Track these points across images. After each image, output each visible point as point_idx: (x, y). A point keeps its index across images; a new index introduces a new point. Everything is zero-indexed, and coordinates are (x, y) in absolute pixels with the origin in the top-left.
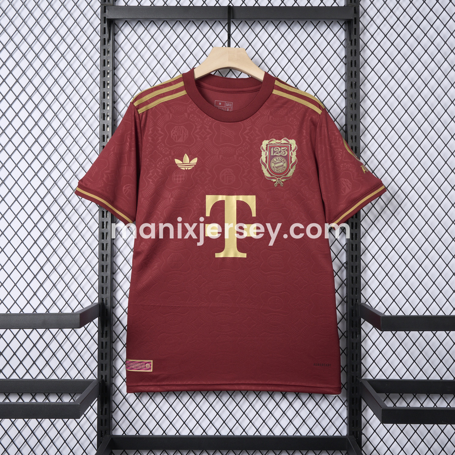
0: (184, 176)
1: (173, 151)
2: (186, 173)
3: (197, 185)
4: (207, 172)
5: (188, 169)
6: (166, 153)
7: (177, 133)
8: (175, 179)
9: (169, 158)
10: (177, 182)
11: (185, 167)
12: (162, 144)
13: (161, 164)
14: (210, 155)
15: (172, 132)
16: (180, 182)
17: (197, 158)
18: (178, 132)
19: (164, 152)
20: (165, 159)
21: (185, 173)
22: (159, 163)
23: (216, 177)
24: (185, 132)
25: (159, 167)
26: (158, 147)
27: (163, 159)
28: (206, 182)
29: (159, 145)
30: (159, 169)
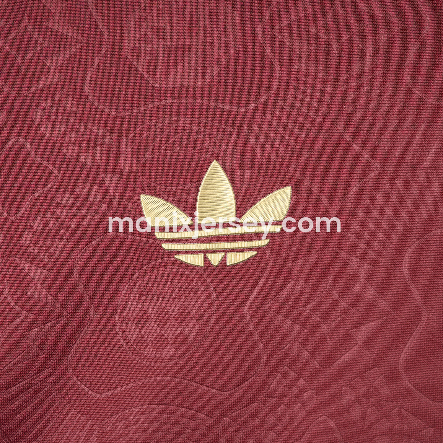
0: (194, 312)
1: (130, 143)
2: (208, 292)
3: (285, 376)
4: (357, 288)
5: (224, 259)
6: (86, 159)
7: (167, 31)
8: (133, 331)
9: (105, 192)
10: (149, 351)
11: (205, 252)
12: (62, 99)
13: (46, 229)
14: (380, 168)
15: (130, 23)
16: (169, 351)
17: (288, 190)
18: (171, 21)
19: (70, 152)
20: (74, 195)
21: (201, 289)
22: (37, 225)
23: (424, 319)
24: (215, 23)
25: (34, 250)
26: (38, 116)
27: (66, 199)
28: (346, 357)
29: (47, 104)
30: (33, 260)
